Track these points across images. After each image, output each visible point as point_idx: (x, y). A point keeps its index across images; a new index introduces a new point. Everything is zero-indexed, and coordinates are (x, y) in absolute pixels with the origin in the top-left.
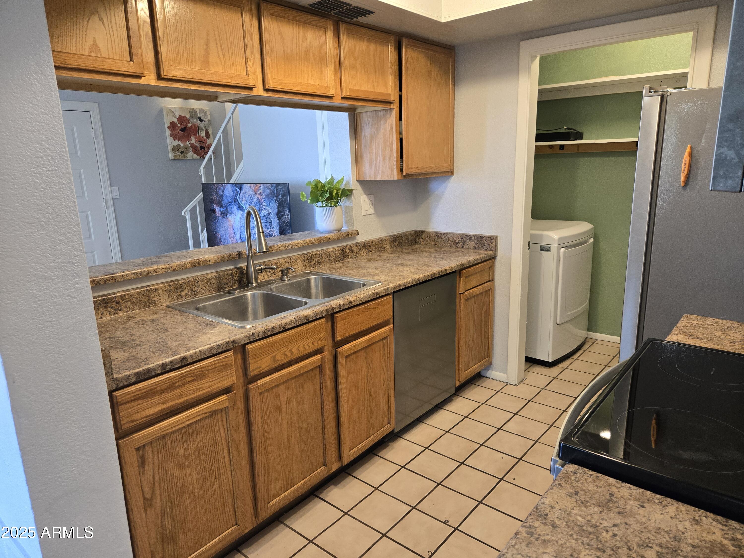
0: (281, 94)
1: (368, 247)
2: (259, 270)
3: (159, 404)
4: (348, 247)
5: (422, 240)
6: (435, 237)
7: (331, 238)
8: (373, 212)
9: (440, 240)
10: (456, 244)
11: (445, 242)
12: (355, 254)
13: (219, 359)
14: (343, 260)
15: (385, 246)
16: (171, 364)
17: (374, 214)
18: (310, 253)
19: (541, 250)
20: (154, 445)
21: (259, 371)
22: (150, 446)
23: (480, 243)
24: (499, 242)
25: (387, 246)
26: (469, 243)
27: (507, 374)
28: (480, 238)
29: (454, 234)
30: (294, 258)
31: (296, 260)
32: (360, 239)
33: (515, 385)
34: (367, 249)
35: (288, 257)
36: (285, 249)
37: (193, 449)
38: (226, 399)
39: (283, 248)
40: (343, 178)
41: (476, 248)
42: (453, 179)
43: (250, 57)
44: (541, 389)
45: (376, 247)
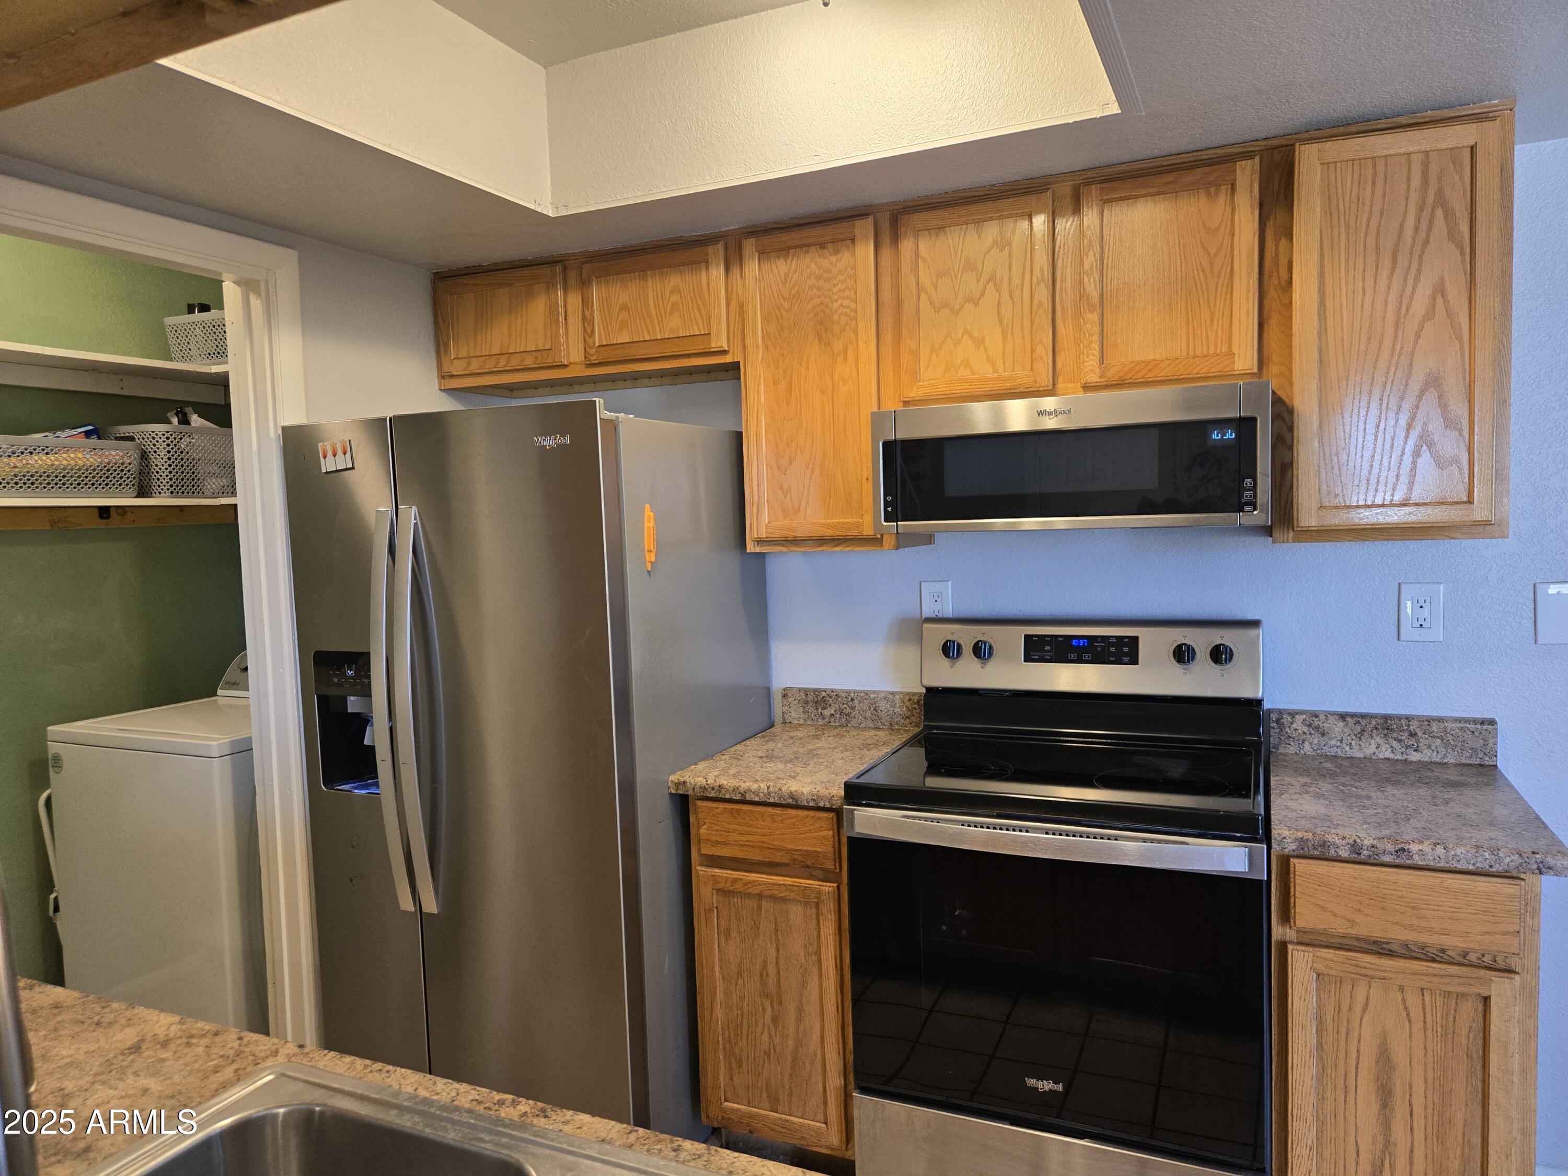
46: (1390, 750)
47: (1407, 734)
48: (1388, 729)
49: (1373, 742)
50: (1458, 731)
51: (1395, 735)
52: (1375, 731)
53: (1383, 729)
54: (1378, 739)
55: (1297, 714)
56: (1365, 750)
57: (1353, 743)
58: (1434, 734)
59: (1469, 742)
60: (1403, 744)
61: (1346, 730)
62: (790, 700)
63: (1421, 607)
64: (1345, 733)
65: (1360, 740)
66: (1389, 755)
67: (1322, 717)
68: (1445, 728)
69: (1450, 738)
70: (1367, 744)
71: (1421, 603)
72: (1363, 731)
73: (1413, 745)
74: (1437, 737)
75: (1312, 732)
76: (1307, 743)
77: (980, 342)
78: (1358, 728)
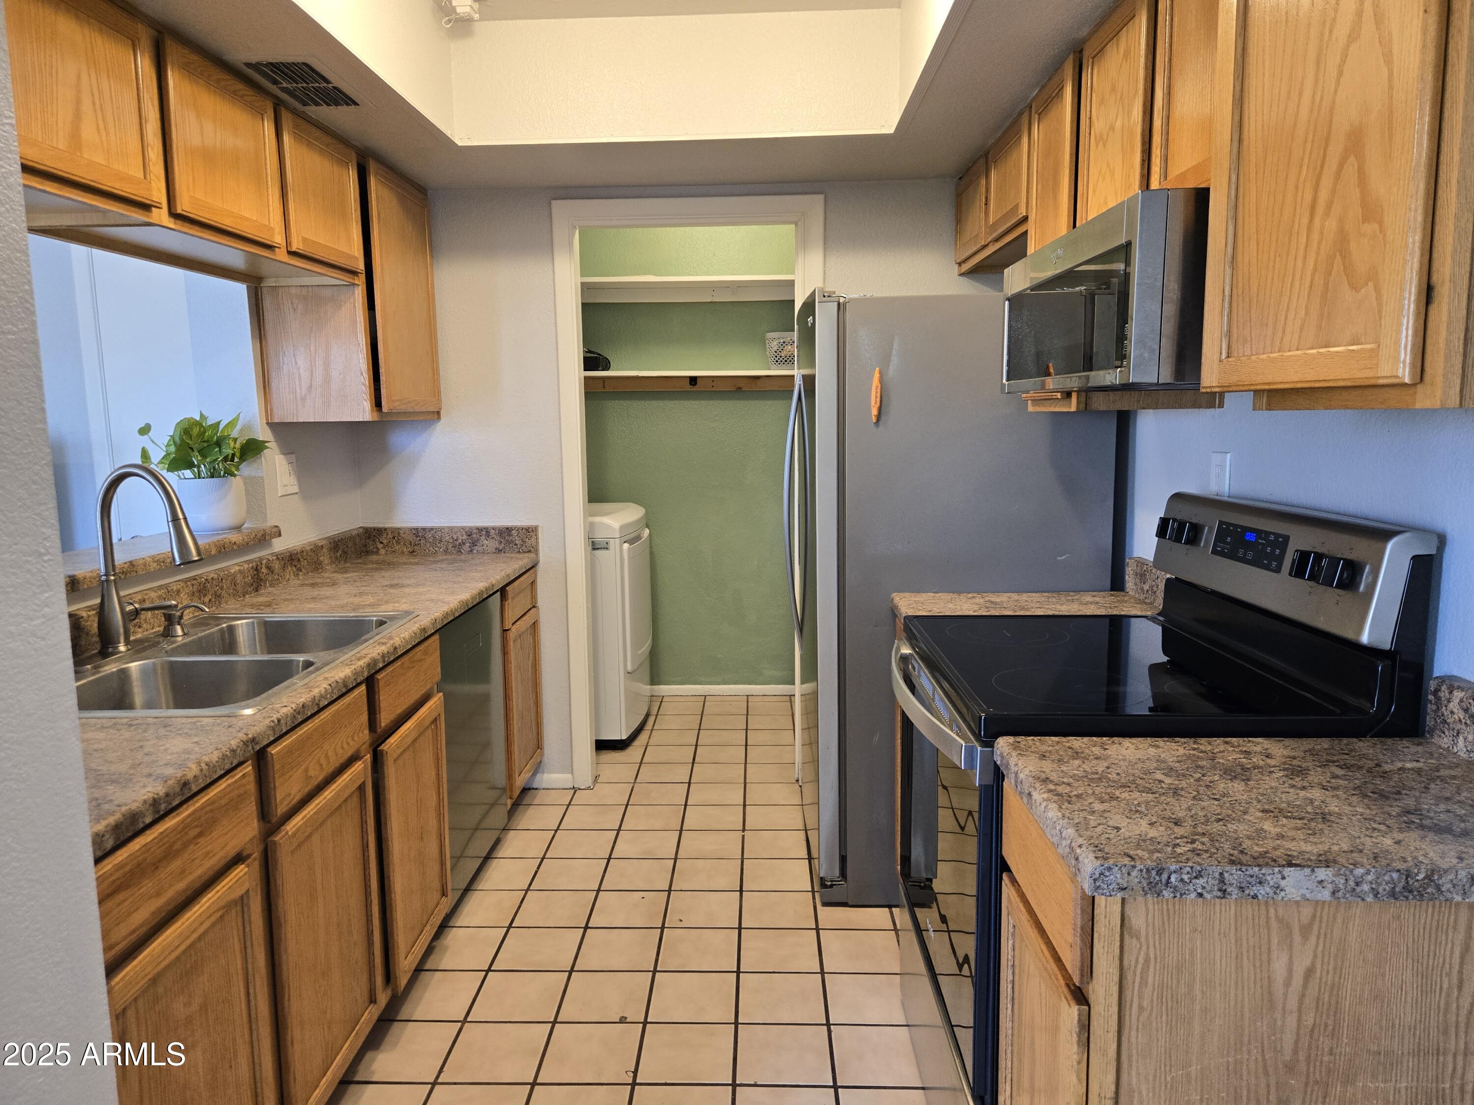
0: (197, 228)
1: (295, 563)
2: (131, 612)
3: (150, 898)
4: (264, 562)
5: (380, 546)
6: (411, 538)
7: (237, 542)
8: (296, 489)
9: (423, 542)
10: (458, 547)
11: (433, 545)
12: (276, 577)
13: (236, 782)
14: (257, 591)
15: (321, 559)
16: (168, 799)
17: (297, 493)
18: (201, 577)
19: (594, 549)
20: (141, 1002)
21: (288, 804)
22: (133, 1009)
23: (507, 541)
24: (540, 536)
25: (325, 559)
26: (485, 542)
27: (572, 773)
28: (505, 533)
29: (451, 529)
30: (175, 588)
31: (178, 592)
32: (279, 545)
33: (589, 788)
34: (295, 566)
35: (160, 587)
36: (158, 567)
37: (197, 1001)
38: (245, 874)
39: (155, 564)
40: (237, 419)
41: (499, 551)
42: (440, 427)
43: (152, 143)
44: (632, 785)
45: (308, 562)
62: (1130, 569)
75: (1468, 722)
76: (1461, 738)
77: (1112, 173)
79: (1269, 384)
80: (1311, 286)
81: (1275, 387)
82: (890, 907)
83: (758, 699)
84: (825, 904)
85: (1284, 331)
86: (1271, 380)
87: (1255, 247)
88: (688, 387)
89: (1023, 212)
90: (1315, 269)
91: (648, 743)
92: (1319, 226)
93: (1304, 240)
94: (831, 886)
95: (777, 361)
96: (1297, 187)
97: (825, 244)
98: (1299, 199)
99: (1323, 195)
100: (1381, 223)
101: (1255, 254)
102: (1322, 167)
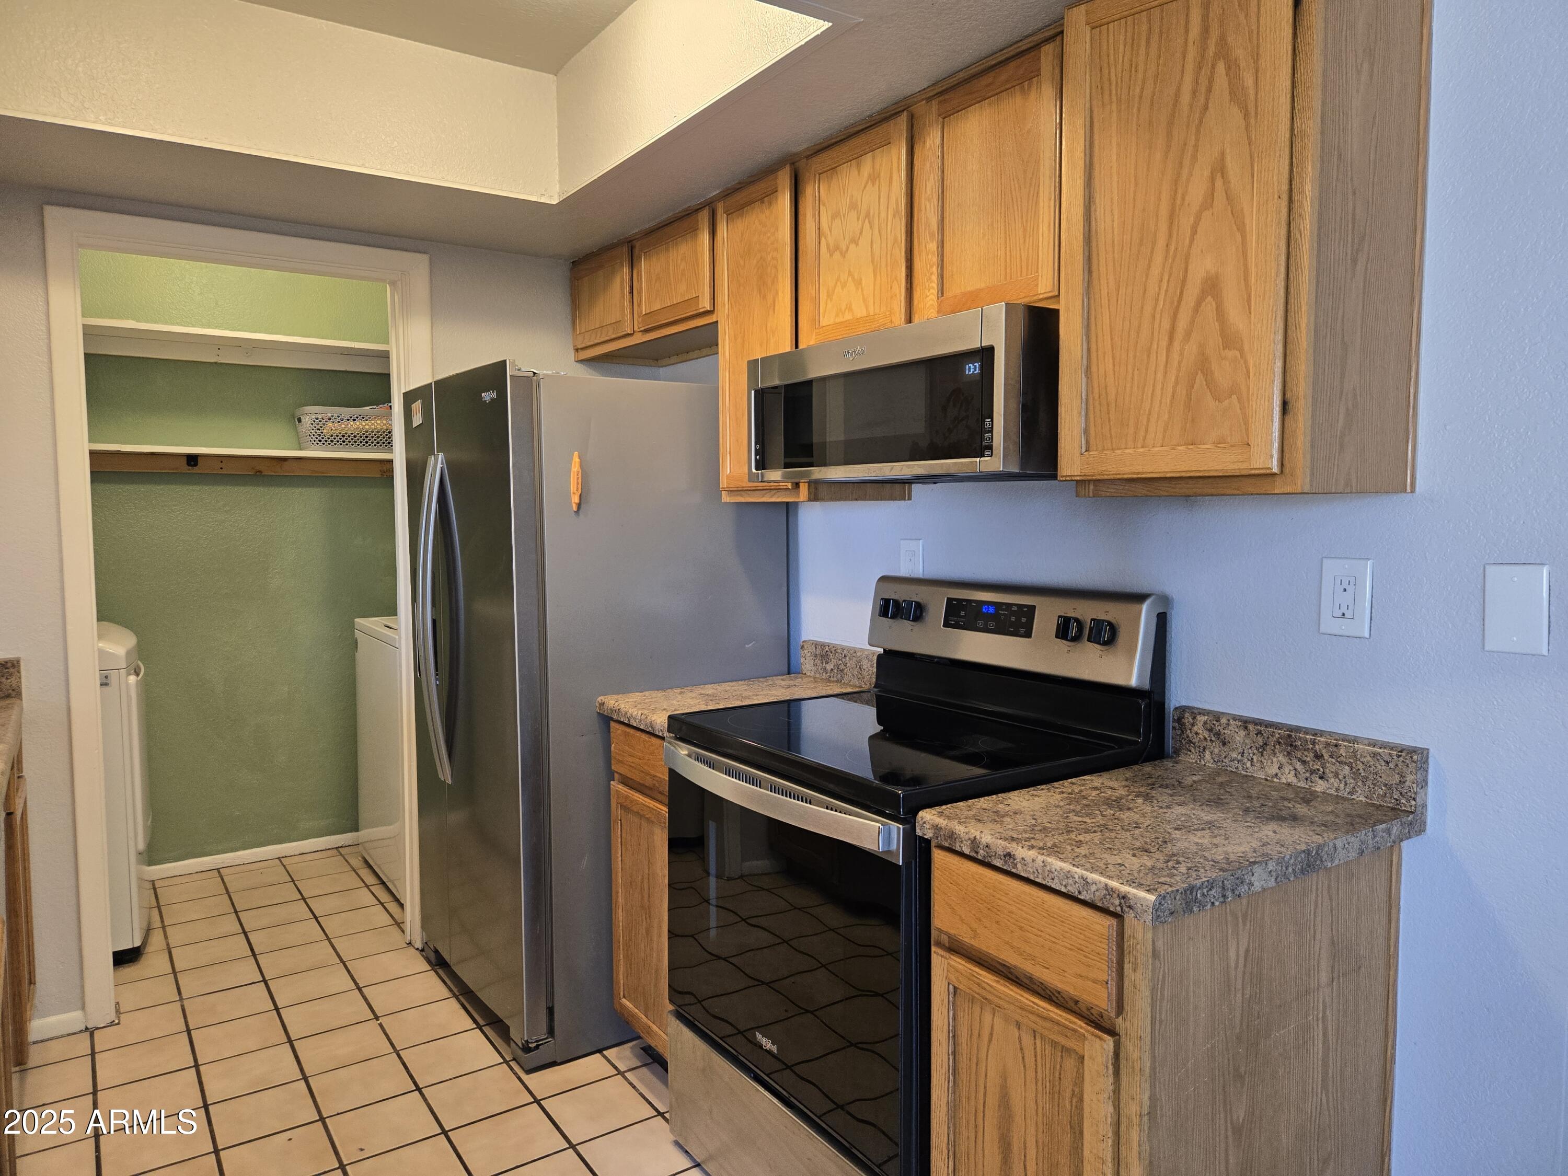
46: (1293, 772)
47: (1312, 755)
48: (1291, 745)
49: (1275, 760)
50: (1369, 758)
51: (1299, 754)
52: (1277, 747)
53: (1286, 745)
54: (1281, 758)
55: (1200, 714)
56: (1267, 769)
57: (1255, 758)
58: (1342, 758)
59: (1383, 775)
60: (1307, 768)
61: (1247, 741)
62: (806, 651)
63: (1345, 590)
64: (1246, 744)
65: (1262, 755)
66: (1291, 778)
67: (1224, 721)
68: (1355, 752)
69: (1361, 766)
70: (1270, 761)
71: (1345, 585)
72: (1266, 744)
73: (1318, 770)
74: (1346, 763)
75: (1213, 739)
76: (1207, 753)
77: (858, 283)
78: (1260, 741)
79: (1138, 473)
80: (1173, 396)
81: (1143, 476)
82: (600, 1051)
83: (297, 859)
84: (529, 1072)
85: (1147, 431)
86: (1141, 470)
87: (1111, 361)
88: (185, 469)
89: (706, 305)
90: (1177, 382)
91: (168, 944)
92: (1178, 349)
93: (1164, 359)
94: (537, 1047)
95: (320, 441)
96: (1154, 317)
97: (432, 310)
98: (1156, 326)
99: (1182, 324)
100: (1241, 351)
101: (1111, 366)
102: (1179, 302)
